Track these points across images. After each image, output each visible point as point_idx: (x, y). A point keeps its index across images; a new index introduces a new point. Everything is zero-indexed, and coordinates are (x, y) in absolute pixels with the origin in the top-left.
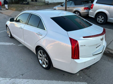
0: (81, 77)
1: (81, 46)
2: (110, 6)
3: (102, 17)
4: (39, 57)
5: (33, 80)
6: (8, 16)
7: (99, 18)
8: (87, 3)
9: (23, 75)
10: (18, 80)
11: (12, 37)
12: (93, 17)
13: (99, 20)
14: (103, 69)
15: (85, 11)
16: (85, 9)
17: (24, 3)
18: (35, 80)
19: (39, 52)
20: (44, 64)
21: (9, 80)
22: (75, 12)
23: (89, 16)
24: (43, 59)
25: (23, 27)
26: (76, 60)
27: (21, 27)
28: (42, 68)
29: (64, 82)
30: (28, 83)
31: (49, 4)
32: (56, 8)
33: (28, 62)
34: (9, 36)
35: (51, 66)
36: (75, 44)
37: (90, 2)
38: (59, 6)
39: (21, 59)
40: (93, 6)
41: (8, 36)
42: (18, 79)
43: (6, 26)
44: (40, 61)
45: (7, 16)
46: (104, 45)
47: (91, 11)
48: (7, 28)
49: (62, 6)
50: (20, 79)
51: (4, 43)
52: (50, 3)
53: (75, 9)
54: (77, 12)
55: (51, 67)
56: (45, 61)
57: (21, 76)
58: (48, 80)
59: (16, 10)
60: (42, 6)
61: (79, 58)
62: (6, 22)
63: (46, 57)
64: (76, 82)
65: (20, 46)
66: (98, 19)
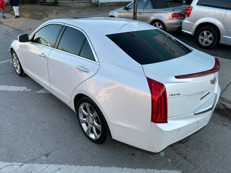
0: (169, 160)
1: (172, 95)
2: (226, 10)
3: (208, 34)
4: (81, 118)
5: (70, 167)
6: (14, 28)
7: (203, 35)
8: (178, 4)
9: (47, 156)
10: (38, 167)
11: (23, 74)
12: (190, 33)
13: (202, 40)
14: (213, 143)
15: (175, 21)
16: (174, 16)
17: (47, 3)
18: (73, 166)
19: (82, 107)
20: (92, 132)
21: (18, 166)
22: (153, 23)
23: (183, 32)
24: (91, 121)
25: (46, 54)
26: (161, 126)
27: (43, 54)
28: (88, 140)
29: (134, 169)
30: (59, 172)
31: (99, 4)
32: (115, 13)
33: (57, 127)
34: (18, 71)
35: (108, 137)
36: (160, 91)
37: (184, 2)
38: (121, 9)
39: (44, 122)
40: (191, 10)
41: (16, 71)
42: (38, 165)
43: (10, 50)
44: (84, 125)
45: (12, 29)
46: (216, 92)
47: (186, 21)
48: (14, 55)
49: (127, 9)
50: (41, 165)
51: (7, 87)
52: (102, 4)
53: (153, 16)
54: (157, 23)
55: (107, 139)
56: (95, 126)
57: (44, 158)
58: (101, 165)
59: (30, 18)
60: (84, 8)
61: (166, 122)
62: (11, 43)
63: (96, 118)
64: (159, 171)
65: (40, 94)
66: (201, 37)
